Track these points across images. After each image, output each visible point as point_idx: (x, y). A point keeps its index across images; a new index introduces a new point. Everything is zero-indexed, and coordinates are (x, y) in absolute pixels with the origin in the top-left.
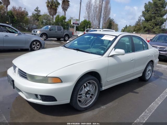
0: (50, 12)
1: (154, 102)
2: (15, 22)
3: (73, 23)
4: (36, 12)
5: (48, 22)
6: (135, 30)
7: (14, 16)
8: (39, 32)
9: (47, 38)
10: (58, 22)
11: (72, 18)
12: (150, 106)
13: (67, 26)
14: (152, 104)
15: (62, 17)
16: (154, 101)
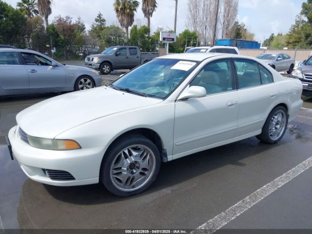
0: (121, 22)
1: (269, 184)
2: (60, 44)
3: (164, 39)
4: (97, 23)
5: (118, 40)
6: (290, 43)
7: (59, 33)
8: (96, 60)
9: (112, 70)
10: (136, 38)
11: (161, 29)
12: (258, 190)
13: (152, 44)
14: (264, 187)
15: (143, 29)
16: (270, 182)
